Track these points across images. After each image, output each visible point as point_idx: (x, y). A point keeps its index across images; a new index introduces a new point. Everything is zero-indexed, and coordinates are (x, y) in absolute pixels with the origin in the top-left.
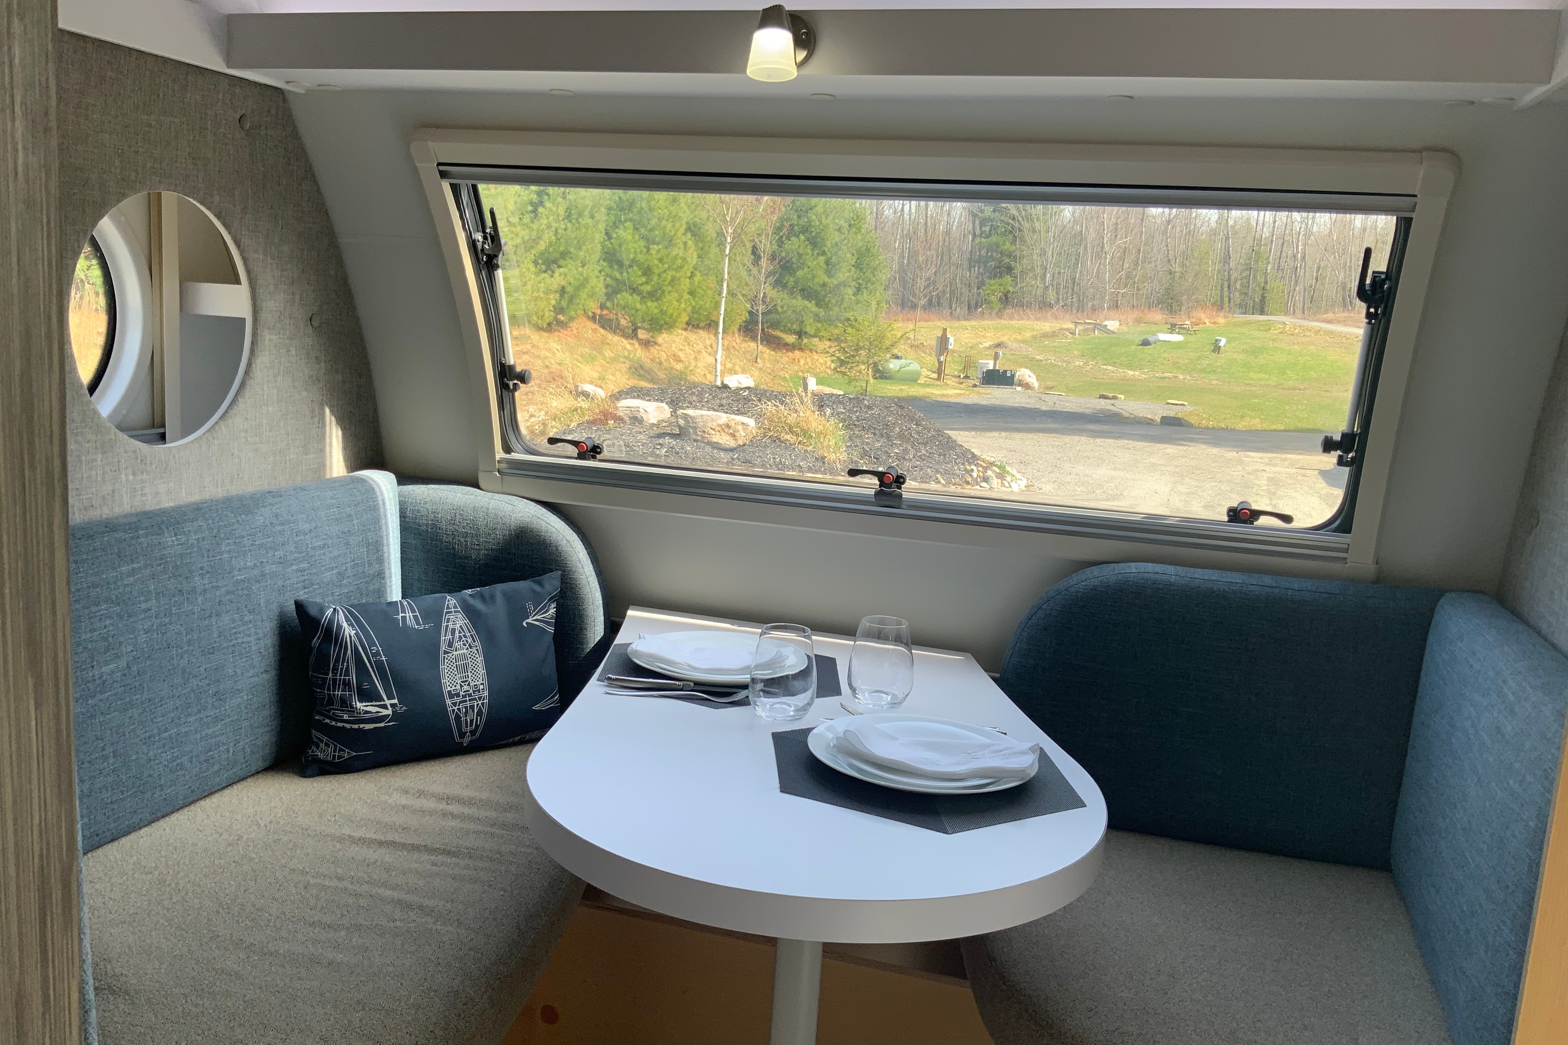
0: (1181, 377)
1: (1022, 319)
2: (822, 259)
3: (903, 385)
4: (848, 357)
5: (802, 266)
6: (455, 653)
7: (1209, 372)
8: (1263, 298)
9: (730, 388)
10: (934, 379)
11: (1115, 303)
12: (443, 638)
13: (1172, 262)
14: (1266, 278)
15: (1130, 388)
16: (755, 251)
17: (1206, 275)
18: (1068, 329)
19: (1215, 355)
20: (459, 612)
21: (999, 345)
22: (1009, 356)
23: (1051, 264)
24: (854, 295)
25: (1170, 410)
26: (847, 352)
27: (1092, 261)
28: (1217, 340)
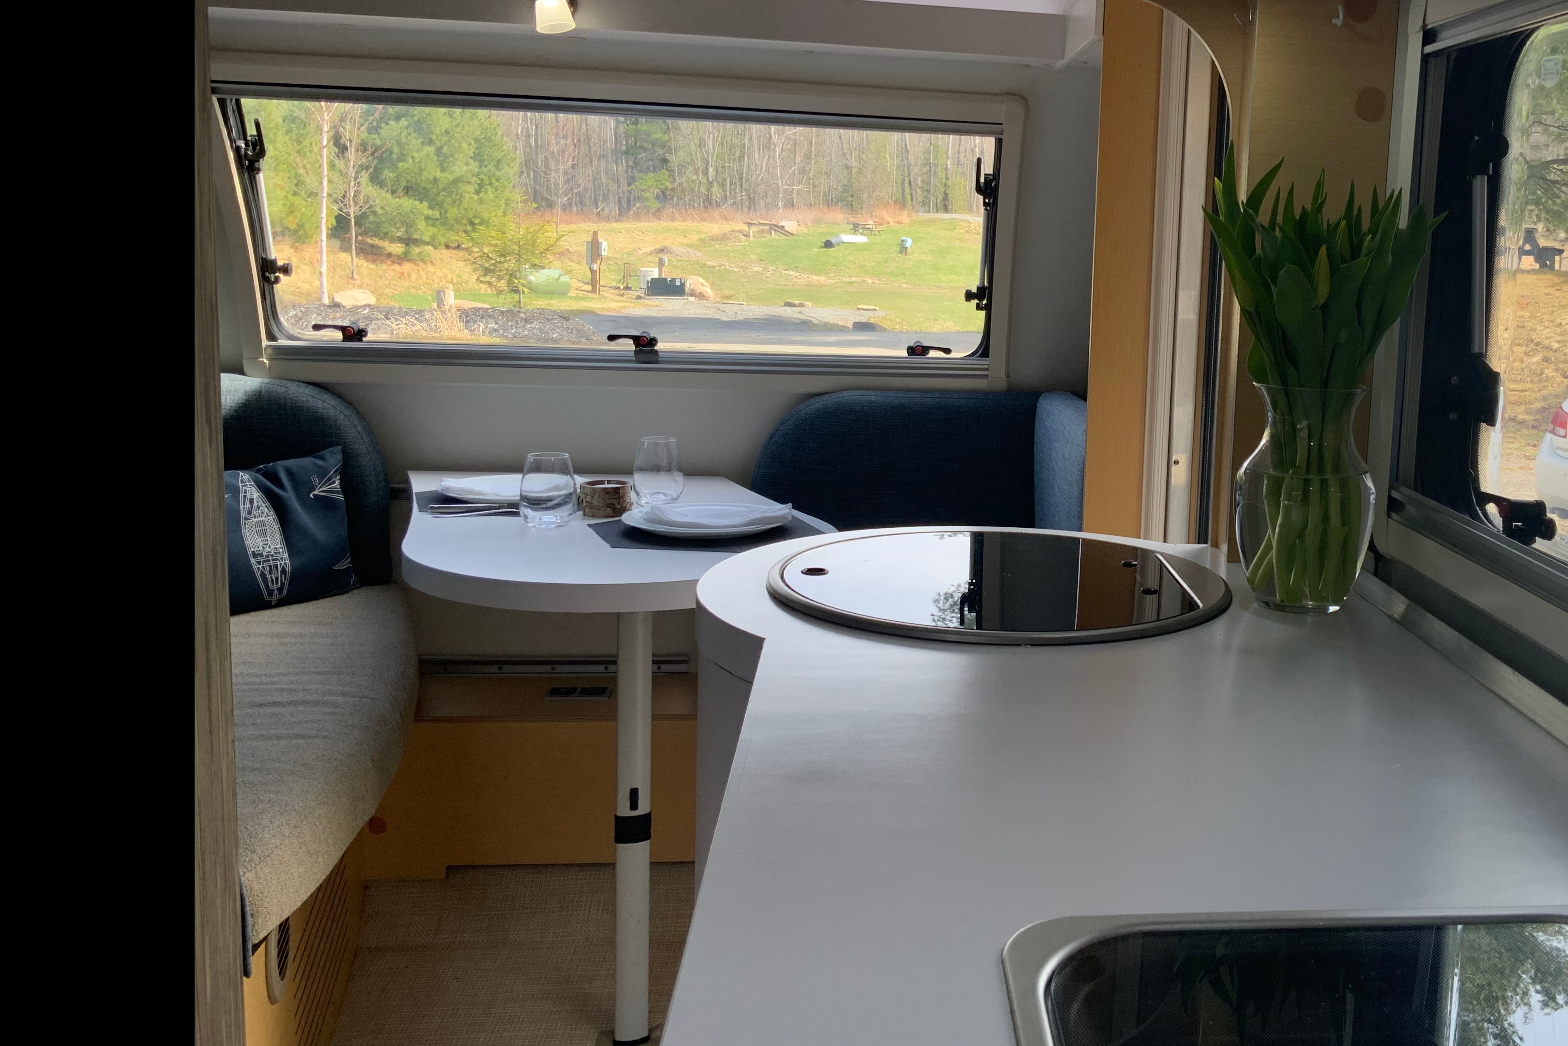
0: (870, 281)
1: (685, 220)
2: (432, 149)
3: (551, 299)
4: (494, 265)
5: (402, 158)
6: (253, 519)
7: (898, 275)
8: (946, 194)
9: (344, 307)
10: (588, 291)
11: (791, 202)
12: (242, 507)
13: (848, 155)
14: (947, 174)
15: (817, 295)
16: (337, 141)
17: (885, 170)
18: (740, 231)
19: (902, 256)
20: (252, 485)
21: (663, 250)
22: (675, 263)
23: (712, 157)
24: (477, 192)
25: (861, 316)
26: (492, 259)
27: (759, 153)
28: (903, 241)
